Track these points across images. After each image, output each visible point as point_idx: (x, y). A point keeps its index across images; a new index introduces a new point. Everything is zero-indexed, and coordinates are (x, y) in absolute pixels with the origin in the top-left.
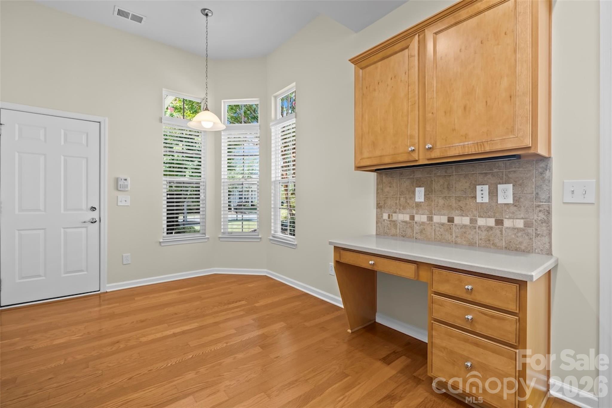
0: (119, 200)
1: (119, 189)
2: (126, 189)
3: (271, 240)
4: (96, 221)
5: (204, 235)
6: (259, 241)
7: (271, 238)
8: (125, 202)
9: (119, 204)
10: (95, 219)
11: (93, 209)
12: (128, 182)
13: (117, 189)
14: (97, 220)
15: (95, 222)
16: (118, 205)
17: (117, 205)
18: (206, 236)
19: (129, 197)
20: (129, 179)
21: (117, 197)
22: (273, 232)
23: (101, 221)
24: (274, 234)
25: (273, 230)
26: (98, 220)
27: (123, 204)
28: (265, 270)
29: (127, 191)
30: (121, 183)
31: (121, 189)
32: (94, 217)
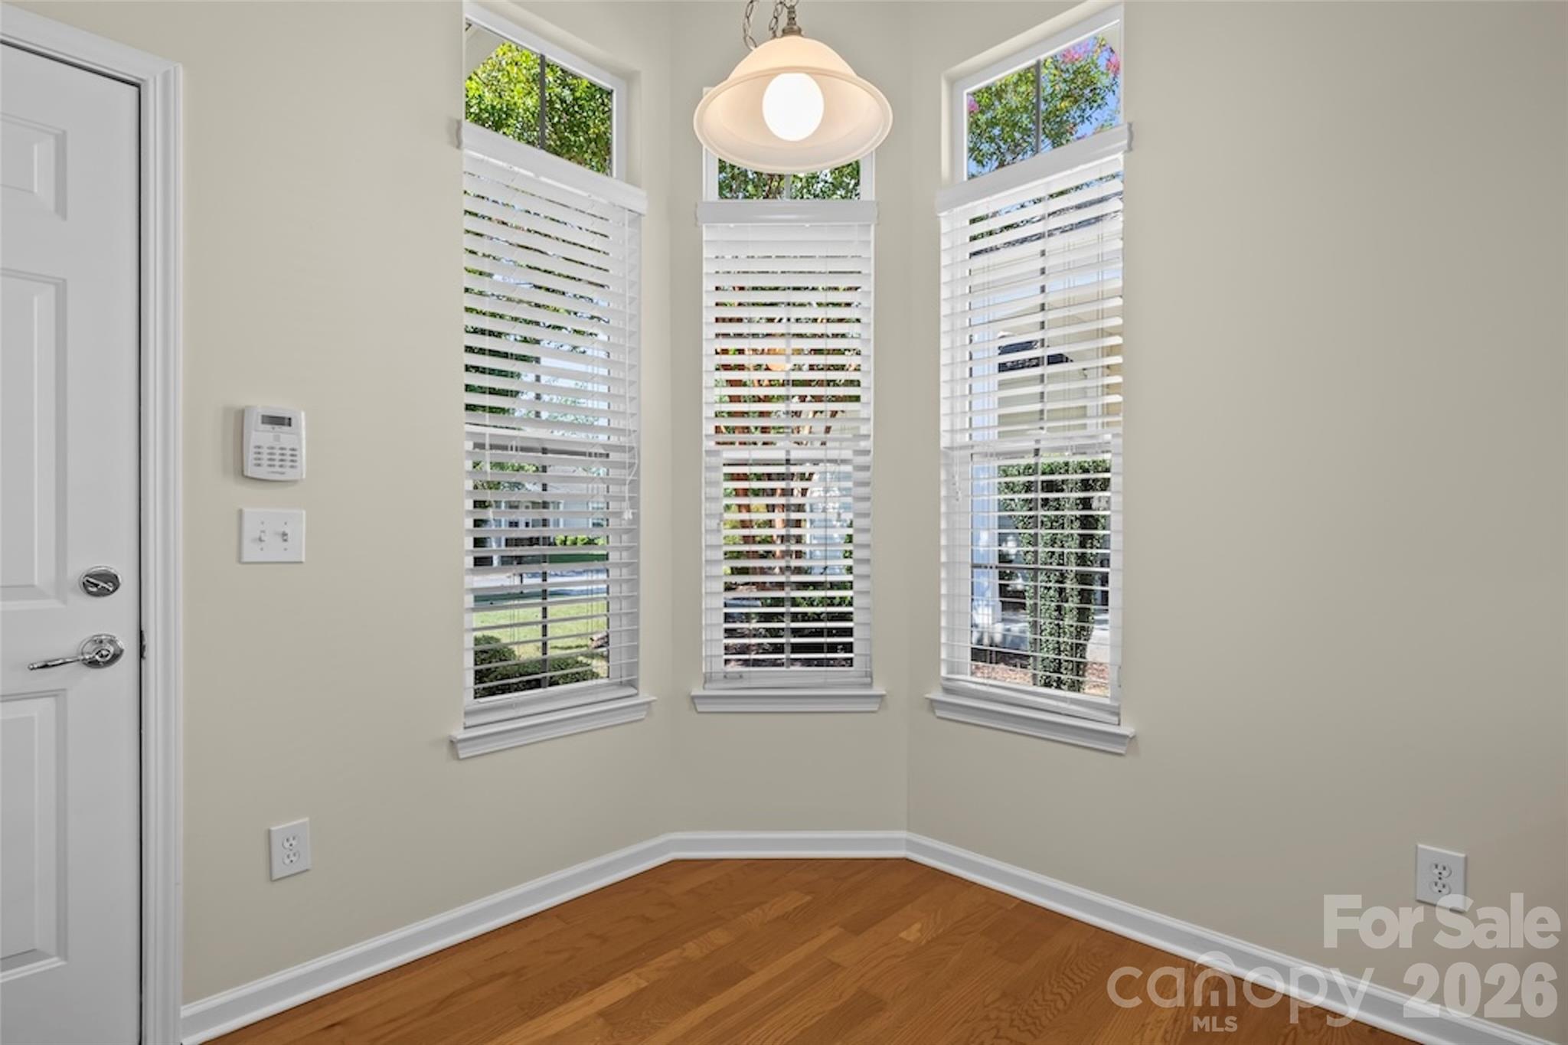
0: (250, 530)
1: (250, 471)
2: (290, 474)
3: (933, 704)
4: (122, 651)
5: (632, 691)
6: (875, 708)
7: (938, 695)
8: (279, 539)
9: (251, 552)
10: (112, 642)
11: (100, 584)
12: (298, 435)
13: (241, 474)
14: (121, 643)
15: (116, 657)
16: (246, 559)
17: (240, 560)
18: (641, 695)
19: (304, 512)
20: (302, 420)
21: (240, 513)
22: (944, 673)
23: (150, 652)
24: (948, 679)
25: (944, 660)
26: (127, 643)
27: (274, 551)
28: (903, 834)
29: (294, 482)
30: (260, 436)
31: (262, 472)
32: (104, 631)
